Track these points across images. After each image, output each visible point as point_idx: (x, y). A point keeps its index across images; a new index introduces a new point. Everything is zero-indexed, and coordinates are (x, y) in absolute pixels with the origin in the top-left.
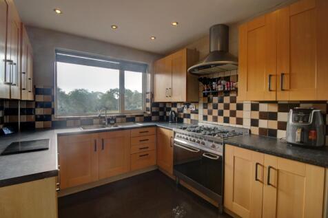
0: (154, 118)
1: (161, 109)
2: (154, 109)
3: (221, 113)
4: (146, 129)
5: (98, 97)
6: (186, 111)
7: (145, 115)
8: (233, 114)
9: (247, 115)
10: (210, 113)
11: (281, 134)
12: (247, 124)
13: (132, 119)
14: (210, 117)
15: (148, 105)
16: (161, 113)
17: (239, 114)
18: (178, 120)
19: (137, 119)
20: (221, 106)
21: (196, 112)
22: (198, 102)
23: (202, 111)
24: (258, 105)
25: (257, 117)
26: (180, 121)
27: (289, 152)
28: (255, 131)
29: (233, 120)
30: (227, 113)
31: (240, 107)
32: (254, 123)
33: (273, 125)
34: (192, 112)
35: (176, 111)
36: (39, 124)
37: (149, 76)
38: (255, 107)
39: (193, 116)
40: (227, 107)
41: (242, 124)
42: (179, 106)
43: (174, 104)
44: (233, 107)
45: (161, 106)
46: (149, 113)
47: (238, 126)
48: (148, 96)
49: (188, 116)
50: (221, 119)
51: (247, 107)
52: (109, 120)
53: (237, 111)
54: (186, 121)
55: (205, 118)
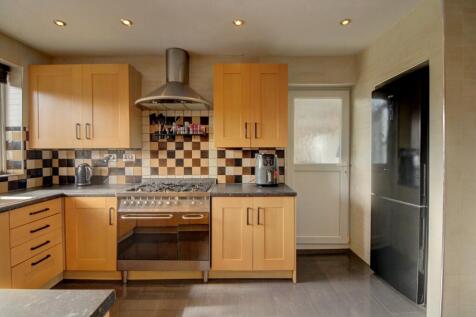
0: (31, 182)
2: (32, 164)
3: (180, 163)
8: (196, 163)
9: (213, 163)
11: (247, 179)
12: (213, 173)
14: (163, 169)
17: (203, 162)
20: (179, 154)
21: (138, 163)
22: (140, 149)
23: (148, 162)
24: (224, 152)
25: (224, 165)
27: (259, 191)
28: (222, 179)
29: (196, 170)
30: (188, 163)
31: (205, 154)
32: (221, 171)
33: (238, 171)
34: (129, 164)
35: (91, 165)
38: (221, 154)
39: (130, 171)
40: (188, 154)
41: (207, 173)
44: (196, 154)
46: (21, 172)
47: (203, 177)
48: (18, 137)
50: (180, 170)
51: (213, 154)
53: (202, 160)
55: (155, 171)
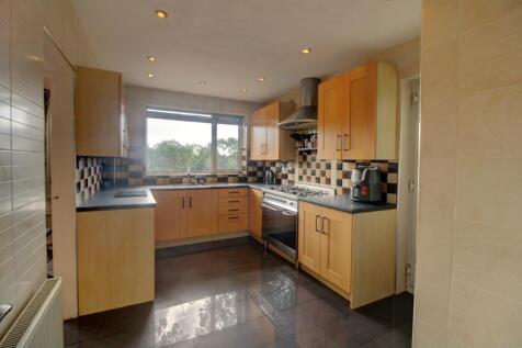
0: (250, 179)
1: (260, 169)
2: (251, 169)
3: (313, 173)
4: (236, 190)
5: (195, 151)
6: (284, 171)
7: (241, 175)
10: (305, 173)
12: (334, 184)
13: (224, 179)
14: (305, 177)
15: (245, 163)
16: (260, 174)
18: (277, 181)
19: (230, 179)
21: (293, 172)
22: (294, 161)
23: (298, 171)
25: (341, 177)
26: (279, 182)
28: (340, 191)
29: (323, 180)
30: (318, 174)
31: (329, 166)
34: (289, 172)
35: (275, 171)
36: (132, 181)
37: (246, 129)
39: (290, 177)
40: (318, 166)
41: (330, 184)
42: (278, 165)
43: (273, 163)
44: (323, 166)
45: (260, 164)
46: (245, 172)
48: (245, 153)
49: (286, 177)
50: (313, 179)
52: (198, 179)
54: (284, 181)
55: (301, 178)
